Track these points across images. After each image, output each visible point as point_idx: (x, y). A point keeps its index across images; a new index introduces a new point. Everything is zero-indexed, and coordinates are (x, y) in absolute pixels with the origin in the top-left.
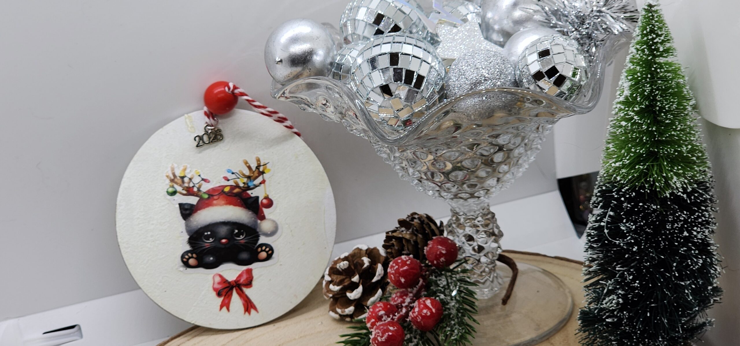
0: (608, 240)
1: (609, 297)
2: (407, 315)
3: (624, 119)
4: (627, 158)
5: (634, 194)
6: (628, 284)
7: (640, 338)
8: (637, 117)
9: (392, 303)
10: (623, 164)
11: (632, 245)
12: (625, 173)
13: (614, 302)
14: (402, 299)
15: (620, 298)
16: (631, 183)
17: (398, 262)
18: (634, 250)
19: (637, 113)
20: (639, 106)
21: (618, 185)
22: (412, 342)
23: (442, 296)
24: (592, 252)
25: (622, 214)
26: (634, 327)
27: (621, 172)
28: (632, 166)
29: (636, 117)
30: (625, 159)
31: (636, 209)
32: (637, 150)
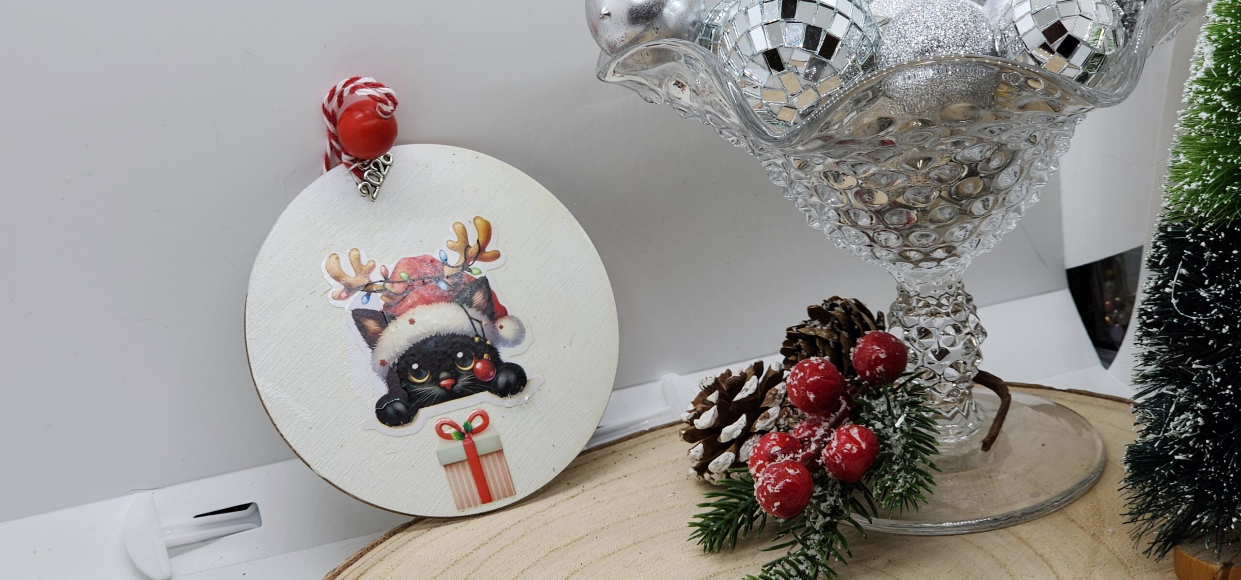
0: (1177, 316)
1: (1179, 416)
2: (818, 453)
3: (1205, 107)
4: (1211, 174)
5: (1223, 235)
6: (1213, 392)
7: (1234, 485)
8: (1226, 102)
9: (793, 435)
10: (1203, 185)
11: (1219, 323)
12: (1207, 199)
13: (1188, 423)
14: (810, 432)
15: (1199, 416)
16: (1217, 217)
17: (803, 367)
18: (1224, 331)
19: (1227, 96)
20: (1230, 84)
21: (1195, 221)
22: (825, 501)
23: (879, 425)
24: (1149, 341)
25: (1202, 270)
26: (1224, 468)
27: (1199, 198)
28: (1218, 188)
29: (1224, 104)
30: (1207, 176)
31: (1227, 261)
32: (1229, 158)
